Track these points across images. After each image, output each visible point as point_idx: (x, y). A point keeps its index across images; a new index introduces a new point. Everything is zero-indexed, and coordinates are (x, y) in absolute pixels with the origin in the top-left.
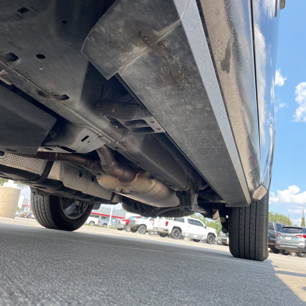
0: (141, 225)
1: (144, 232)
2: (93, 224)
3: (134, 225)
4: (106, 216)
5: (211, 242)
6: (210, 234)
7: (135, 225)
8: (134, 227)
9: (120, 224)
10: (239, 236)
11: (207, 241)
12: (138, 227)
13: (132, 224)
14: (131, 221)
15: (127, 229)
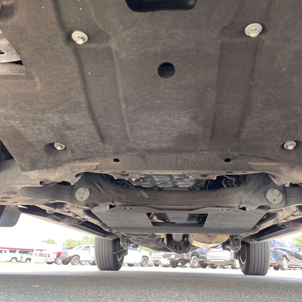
0: (74, 256)
1: (77, 262)
2: (15, 261)
3: (66, 257)
4: (28, 251)
5: (145, 265)
6: (144, 257)
7: (68, 257)
8: (67, 258)
9: (50, 257)
10: (255, 261)
11: (141, 264)
12: (71, 258)
13: (64, 255)
14: (62, 252)
15: (58, 262)
